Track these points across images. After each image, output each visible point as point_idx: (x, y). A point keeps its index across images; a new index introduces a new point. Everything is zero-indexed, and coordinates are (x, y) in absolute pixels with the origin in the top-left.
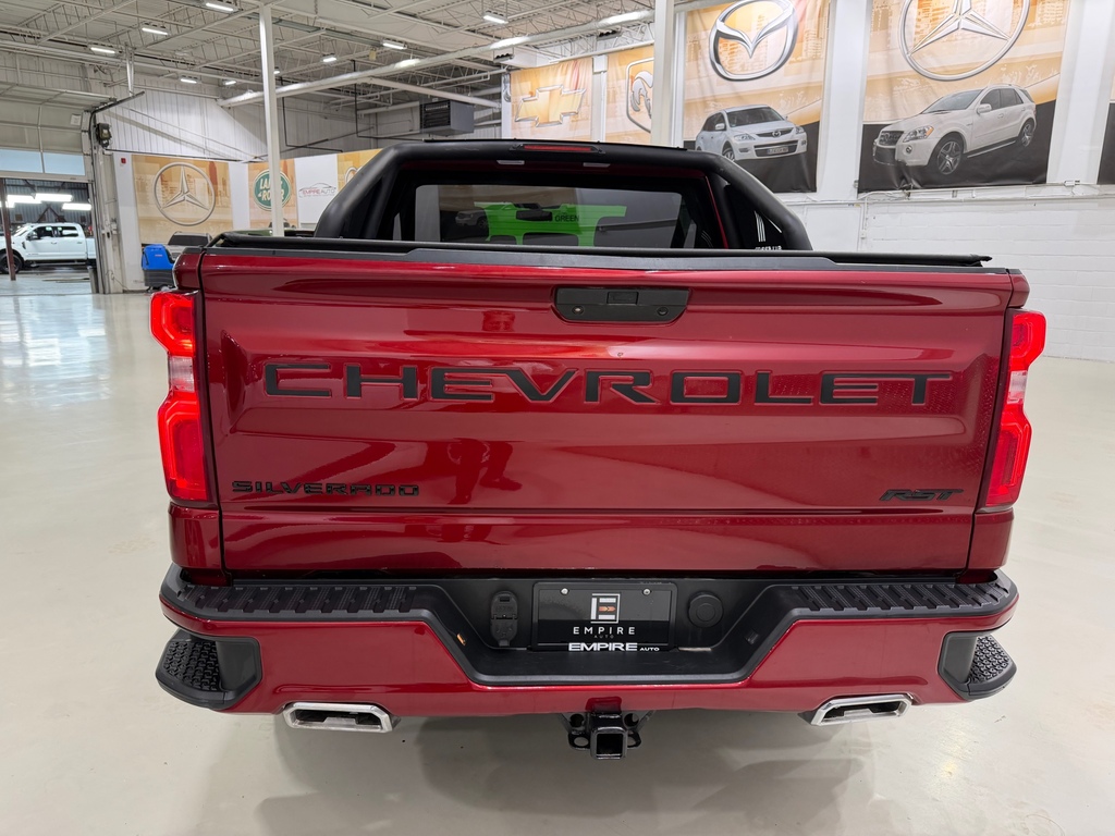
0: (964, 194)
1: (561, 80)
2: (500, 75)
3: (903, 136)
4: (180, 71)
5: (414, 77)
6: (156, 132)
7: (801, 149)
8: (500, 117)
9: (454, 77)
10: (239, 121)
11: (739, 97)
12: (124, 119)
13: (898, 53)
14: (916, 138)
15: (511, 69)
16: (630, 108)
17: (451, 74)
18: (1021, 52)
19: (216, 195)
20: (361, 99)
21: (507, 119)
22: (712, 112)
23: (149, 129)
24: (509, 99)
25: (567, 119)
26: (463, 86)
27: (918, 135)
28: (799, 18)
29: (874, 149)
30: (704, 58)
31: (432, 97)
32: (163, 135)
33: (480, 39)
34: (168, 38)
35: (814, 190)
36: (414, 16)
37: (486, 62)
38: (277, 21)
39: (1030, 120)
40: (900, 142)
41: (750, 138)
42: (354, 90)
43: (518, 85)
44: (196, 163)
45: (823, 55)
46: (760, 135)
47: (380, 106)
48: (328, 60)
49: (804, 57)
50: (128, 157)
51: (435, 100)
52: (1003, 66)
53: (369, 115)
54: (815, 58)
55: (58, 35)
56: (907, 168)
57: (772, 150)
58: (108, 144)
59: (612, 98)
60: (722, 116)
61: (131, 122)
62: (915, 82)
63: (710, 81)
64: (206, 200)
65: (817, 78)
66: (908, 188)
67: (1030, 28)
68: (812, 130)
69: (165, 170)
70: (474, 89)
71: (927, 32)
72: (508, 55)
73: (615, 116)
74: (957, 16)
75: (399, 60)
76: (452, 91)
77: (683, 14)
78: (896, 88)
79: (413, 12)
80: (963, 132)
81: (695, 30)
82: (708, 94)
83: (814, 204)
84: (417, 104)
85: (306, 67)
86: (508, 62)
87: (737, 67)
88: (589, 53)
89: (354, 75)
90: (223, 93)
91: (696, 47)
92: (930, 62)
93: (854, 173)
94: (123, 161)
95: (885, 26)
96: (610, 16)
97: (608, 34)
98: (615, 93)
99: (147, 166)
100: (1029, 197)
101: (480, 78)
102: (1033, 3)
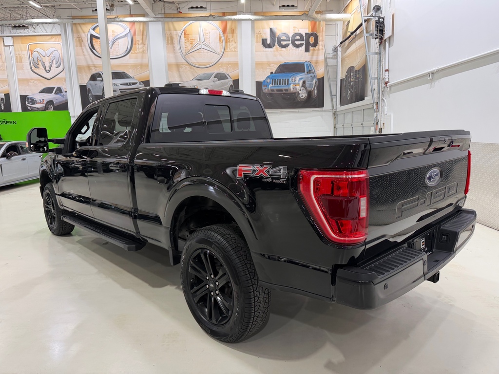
13: (179, 55)
16: (32, 66)
28: (133, 34)
30: (85, 46)
39: (231, 85)
41: (117, 85)
46: (122, 84)
49: (138, 52)
52: (220, 64)
54: (143, 53)
60: (100, 74)
62: (188, 67)
63: (90, 57)
65: (145, 61)
67: (226, 51)
71: (189, 48)
73: (23, 70)
74: (200, 43)
78: (180, 69)
81: (78, 32)
82: (90, 63)
88: (3, 35)
91: (80, 41)
92: (192, 60)
95: (172, 43)
97: (19, 26)
98: (21, 58)
102: (226, 42)
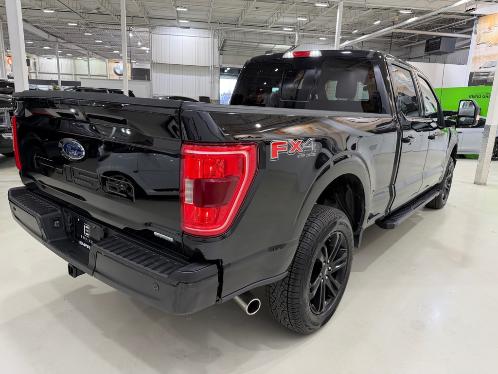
2: (474, 20)
4: (320, 35)
8: (469, 45)
15: (479, 16)
17: (447, 23)
20: (400, 40)
21: (472, 46)
24: (476, 33)
34: (309, 22)
38: (349, 8)
43: (482, 25)
47: (412, 43)
48: (376, 23)
51: (434, 37)
53: (407, 47)
55: (273, 25)
70: (458, 30)
72: (473, 9)
76: (445, 32)
84: (425, 40)
101: (461, 23)
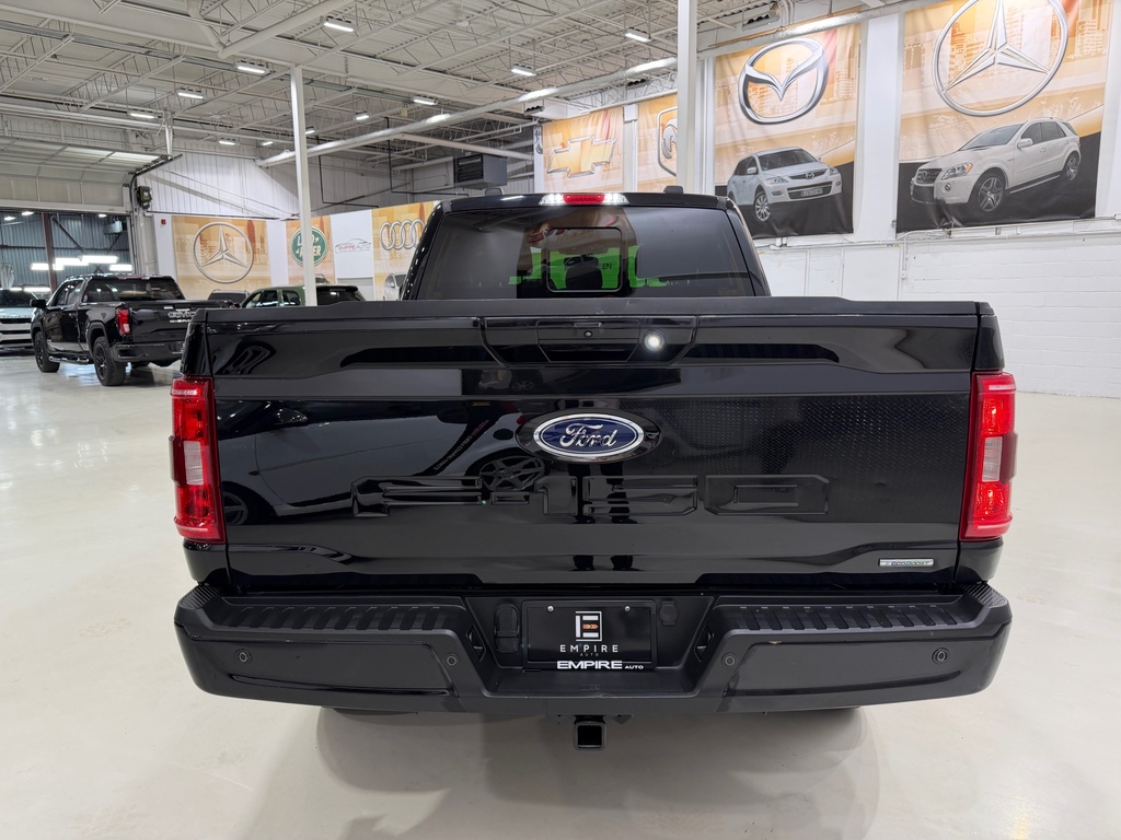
0: (1008, 231)
1: (592, 130)
2: (532, 127)
3: (941, 174)
4: (219, 134)
5: (447, 132)
6: (196, 193)
7: (836, 190)
8: (532, 170)
9: (486, 131)
10: (277, 180)
11: (770, 140)
12: (164, 182)
13: (932, 91)
14: (955, 176)
15: (542, 121)
16: (662, 156)
17: (483, 128)
18: (1061, 84)
19: (254, 253)
20: (395, 155)
21: (539, 171)
22: (743, 156)
23: (190, 191)
24: (541, 151)
25: (598, 169)
26: (495, 140)
27: (957, 172)
28: (829, 60)
29: (912, 188)
30: (733, 103)
31: (466, 151)
32: (202, 195)
33: (509, 92)
34: (204, 103)
35: (850, 230)
36: (444, 72)
37: (518, 116)
38: (309, 82)
39: (1074, 153)
40: (938, 180)
41: (783, 180)
42: (388, 146)
43: (549, 137)
44: (234, 222)
45: (855, 96)
46: (793, 178)
47: (416, 162)
48: (360, 118)
49: (836, 98)
50: (168, 218)
51: (468, 155)
52: (1043, 99)
53: (406, 170)
54: (847, 98)
55: (100, 102)
56: (947, 206)
57: (806, 192)
58: (148, 206)
59: (643, 147)
60: (754, 160)
61: (171, 184)
62: (951, 119)
63: (740, 126)
64: (244, 258)
65: (850, 118)
66: (949, 227)
67: (1070, 60)
68: (847, 171)
69: (205, 230)
70: (507, 142)
71: (961, 68)
72: (538, 107)
73: (647, 164)
74: (992, 50)
75: (430, 116)
76: (486, 145)
77: (711, 61)
78: (931, 126)
79: (443, 68)
80: (1004, 167)
81: (724, 75)
82: (739, 138)
83: (852, 245)
84: (451, 158)
85: (340, 125)
86: (539, 114)
87: (767, 111)
88: (620, 103)
89: (387, 131)
90: (260, 153)
91: (725, 92)
92: (965, 98)
93: (891, 213)
94: (163, 222)
95: (919, 64)
96: (638, 64)
97: (637, 82)
98: (646, 141)
99: (187, 226)
100: (1076, 232)
101: (512, 131)
102: (1072, 34)
